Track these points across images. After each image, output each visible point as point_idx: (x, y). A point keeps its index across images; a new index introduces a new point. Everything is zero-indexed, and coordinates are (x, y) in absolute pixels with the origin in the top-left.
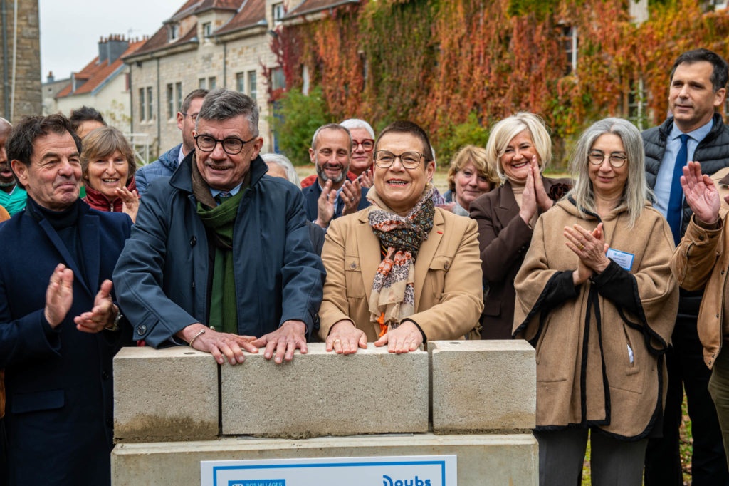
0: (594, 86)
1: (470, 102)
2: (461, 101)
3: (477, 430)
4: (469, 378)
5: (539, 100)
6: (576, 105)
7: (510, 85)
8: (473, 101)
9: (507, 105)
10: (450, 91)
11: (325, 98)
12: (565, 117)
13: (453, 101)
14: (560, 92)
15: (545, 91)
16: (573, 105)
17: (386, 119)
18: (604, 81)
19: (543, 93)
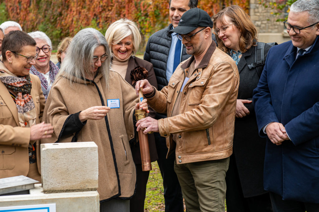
0: (161, 6)
1: (92, 14)
2: (87, 13)
3: (67, 190)
4: (62, 162)
5: (131, 13)
6: (151, 16)
7: (114, 4)
8: (94, 13)
9: (112, 16)
10: (81, 7)
11: (7, 11)
12: (145, 23)
13: (82, 13)
14: (142, 8)
15: (134, 8)
16: (149, 16)
17: (44, 23)
18: (166, 3)
19: (133, 9)
